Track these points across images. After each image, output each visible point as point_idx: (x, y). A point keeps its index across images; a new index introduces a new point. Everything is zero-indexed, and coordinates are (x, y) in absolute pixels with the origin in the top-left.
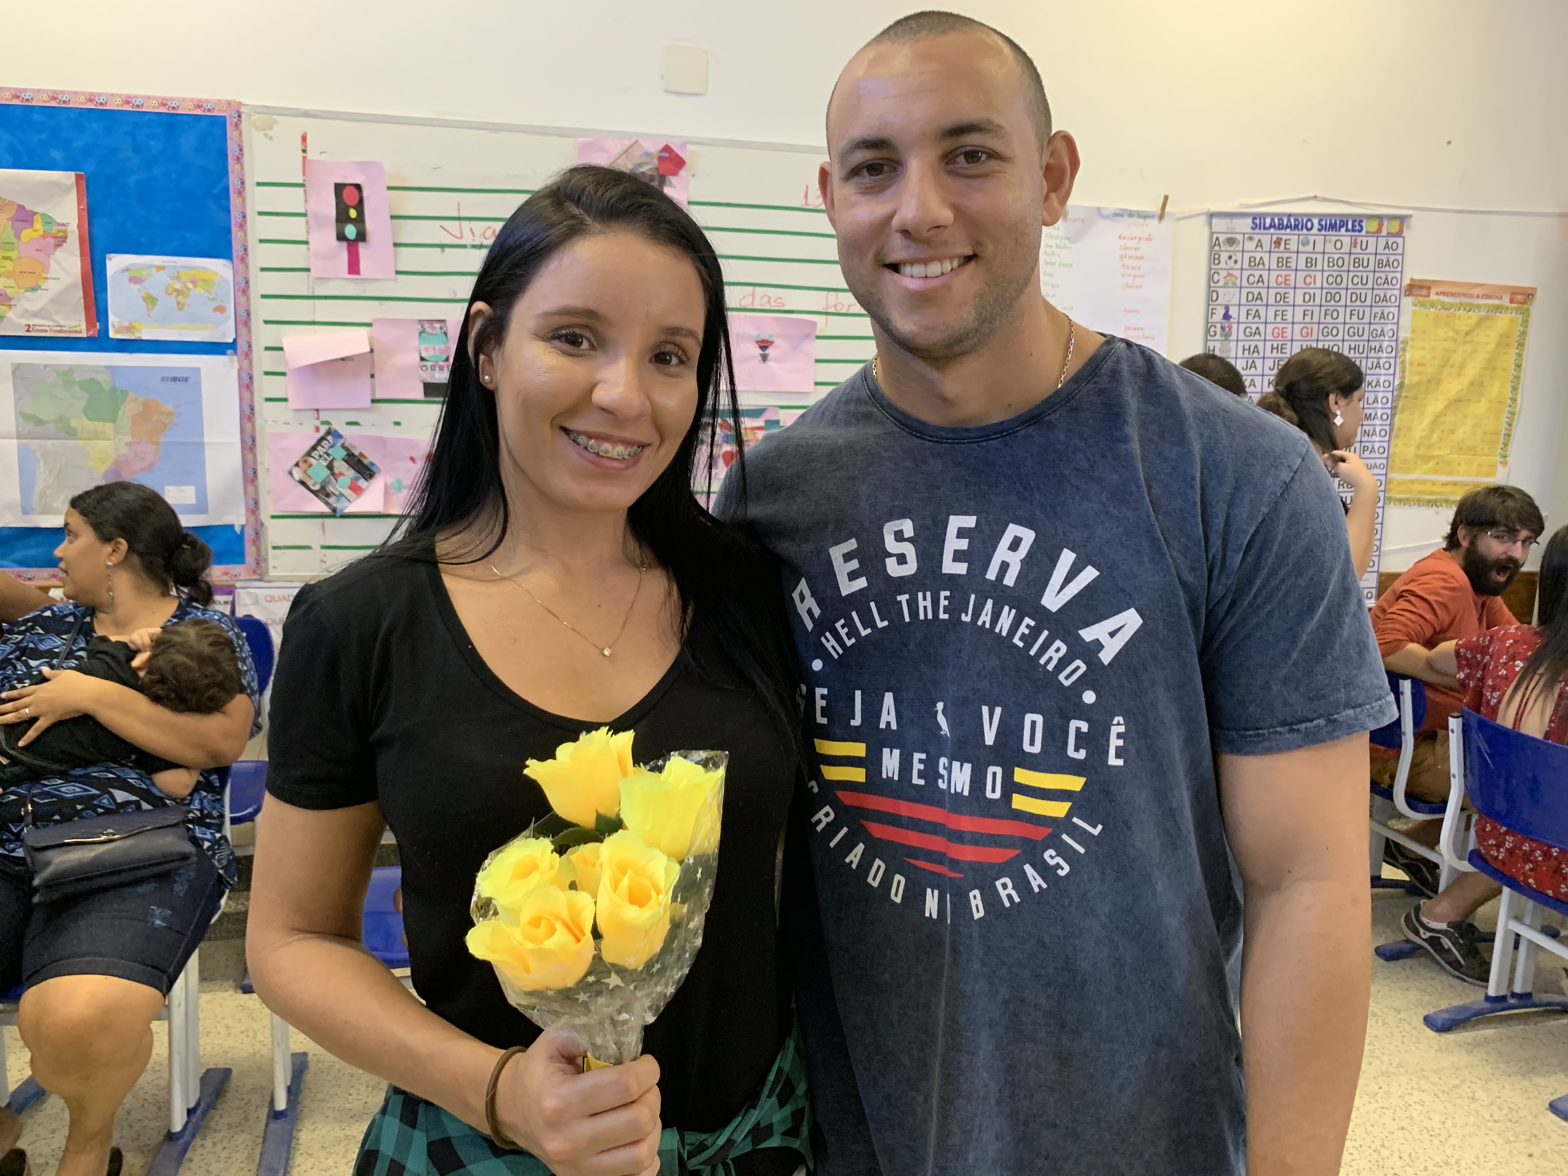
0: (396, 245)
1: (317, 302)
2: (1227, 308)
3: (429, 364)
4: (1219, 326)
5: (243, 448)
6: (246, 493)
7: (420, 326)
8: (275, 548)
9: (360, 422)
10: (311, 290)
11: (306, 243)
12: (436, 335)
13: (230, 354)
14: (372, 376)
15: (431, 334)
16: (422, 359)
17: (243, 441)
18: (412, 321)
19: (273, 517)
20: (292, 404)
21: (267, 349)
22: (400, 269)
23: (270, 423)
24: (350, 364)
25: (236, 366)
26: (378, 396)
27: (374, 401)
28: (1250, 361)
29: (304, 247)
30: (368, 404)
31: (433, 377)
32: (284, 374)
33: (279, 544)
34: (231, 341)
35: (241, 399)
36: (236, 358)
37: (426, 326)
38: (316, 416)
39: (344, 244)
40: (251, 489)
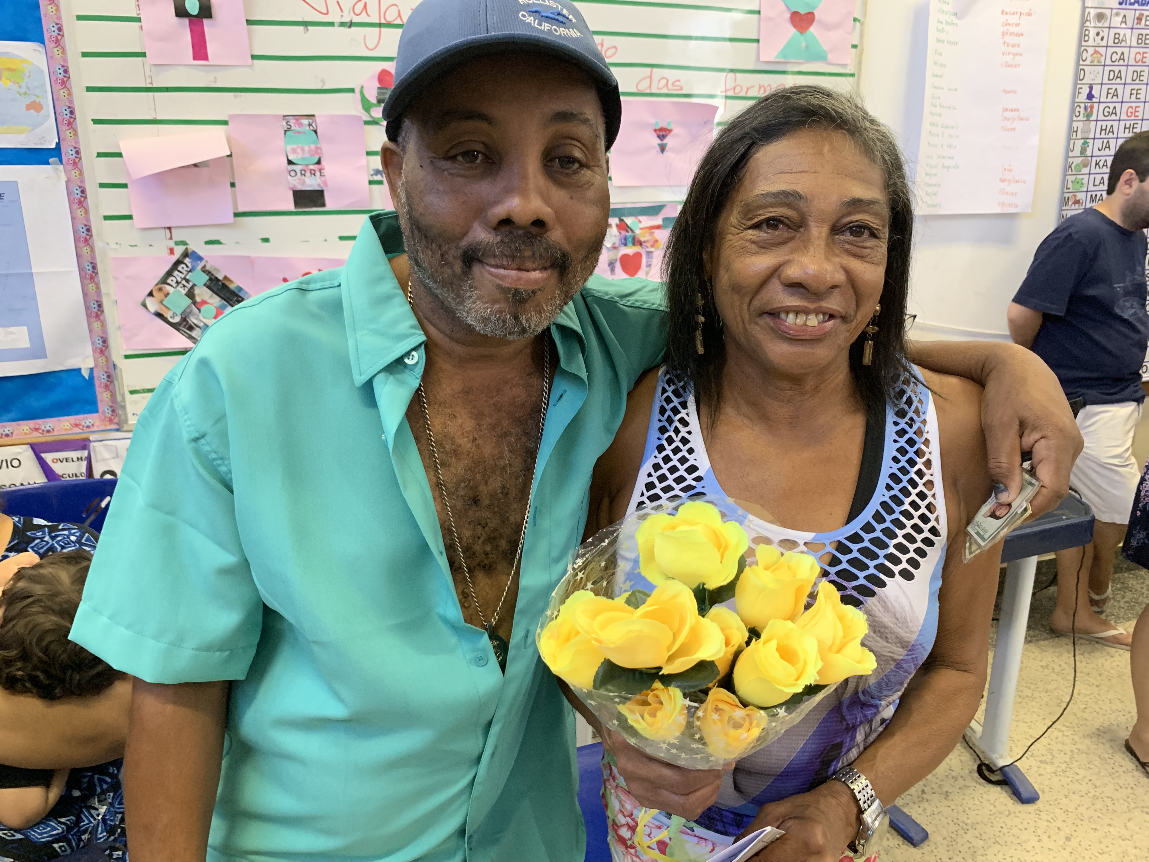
0: (249, 22)
1: (157, 94)
2: (1091, 88)
3: (298, 168)
4: (1082, 105)
5: (82, 278)
6: (91, 331)
7: (284, 123)
8: (132, 392)
9: (221, 241)
10: (149, 81)
11: (138, 20)
12: (304, 133)
13: (55, 163)
14: (233, 185)
15: (299, 132)
16: (290, 162)
17: (81, 269)
18: (276, 117)
19: (127, 357)
20: (138, 222)
21: (100, 155)
22: (256, 53)
23: (113, 246)
24: (204, 171)
25: (64, 178)
26: (241, 209)
27: (237, 215)
28: (1106, 141)
29: (136, 24)
30: (231, 219)
31: (304, 183)
32: (125, 186)
33: (137, 388)
34: (53, 146)
35: (73, 219)
36: (61, 167)
37: (292, 122)
38: (168, 236)
39: (186, 21)
40: (97, 325)
